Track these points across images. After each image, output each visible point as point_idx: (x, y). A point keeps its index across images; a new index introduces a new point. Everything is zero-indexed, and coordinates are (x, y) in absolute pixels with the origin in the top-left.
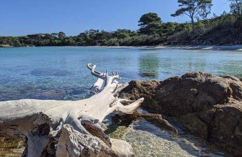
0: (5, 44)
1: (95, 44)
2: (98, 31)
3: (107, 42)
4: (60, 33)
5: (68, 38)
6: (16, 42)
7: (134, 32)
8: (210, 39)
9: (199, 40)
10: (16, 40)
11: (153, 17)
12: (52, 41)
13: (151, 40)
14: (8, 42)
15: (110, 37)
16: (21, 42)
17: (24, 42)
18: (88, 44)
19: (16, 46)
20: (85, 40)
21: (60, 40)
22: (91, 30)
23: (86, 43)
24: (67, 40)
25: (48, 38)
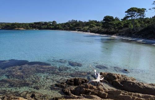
0: (21, 28)
1: (75, 30)
2: (76, 21)
3: (82, 29)
4: (53, 21)
5: (58, 25)
6: (27, 27)
7: (99, 22)
8: (142, 35)
9: (136, 35)
10: (27, 25)
11: (111, 19)
12: (49, 26)
13: (109, 31)
14: (23, 27)
15: (84, 25)
16: (30, 27)
17: (32, 26)
18: (70, 29)
19: (27, 29)
20: (69, 26)
21: (53, 26)
22: (72, 20)
23: (69, 29)
24: (57, 26)
25: (46, 24)
